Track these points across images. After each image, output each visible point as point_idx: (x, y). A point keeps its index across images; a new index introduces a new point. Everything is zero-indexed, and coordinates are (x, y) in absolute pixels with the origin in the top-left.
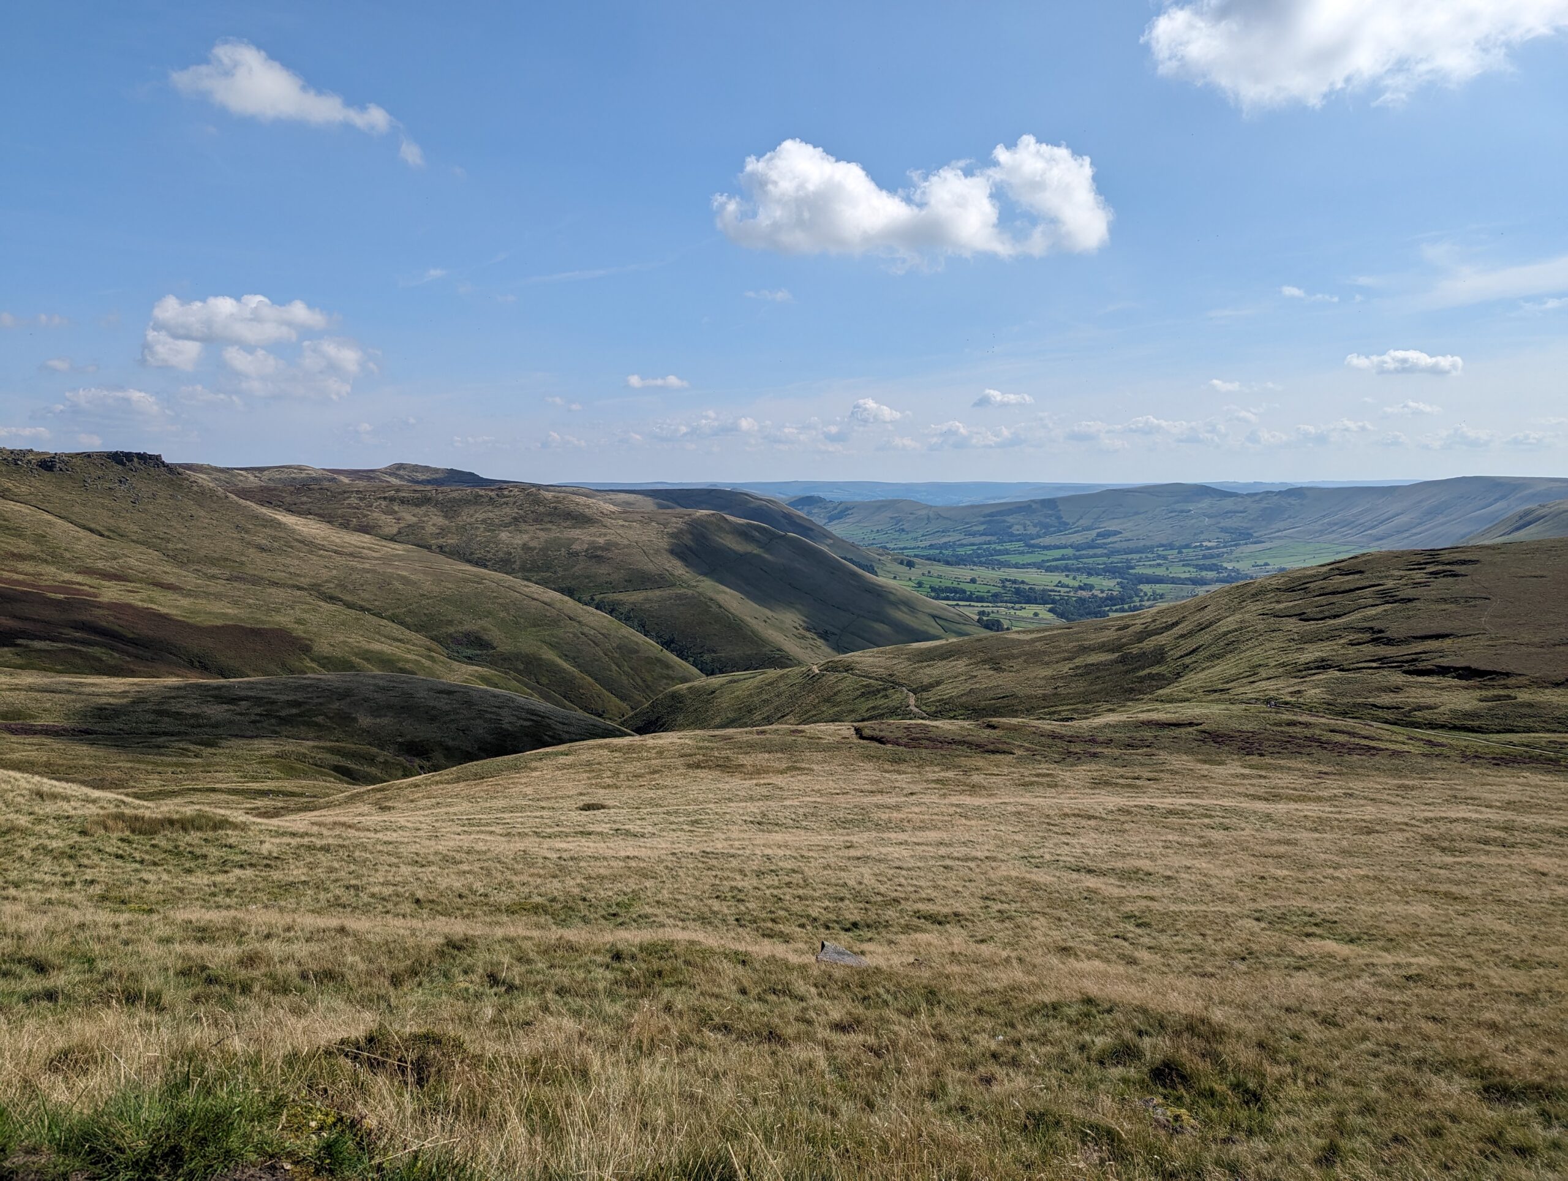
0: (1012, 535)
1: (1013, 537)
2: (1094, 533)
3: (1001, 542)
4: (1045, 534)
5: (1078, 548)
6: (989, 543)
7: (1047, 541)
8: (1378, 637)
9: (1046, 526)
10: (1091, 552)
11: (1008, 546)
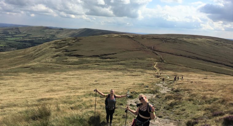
0: (9, 34)
1: (9, 35)
2: (26, 34)
3: (7, 35)
4: (16, 34)
5: (23, 37)
6: (4, 35)
7: (17, 36)
8: (67, 51)
9: (17, 33)
10: (26, 38)
11: (8, 36)
